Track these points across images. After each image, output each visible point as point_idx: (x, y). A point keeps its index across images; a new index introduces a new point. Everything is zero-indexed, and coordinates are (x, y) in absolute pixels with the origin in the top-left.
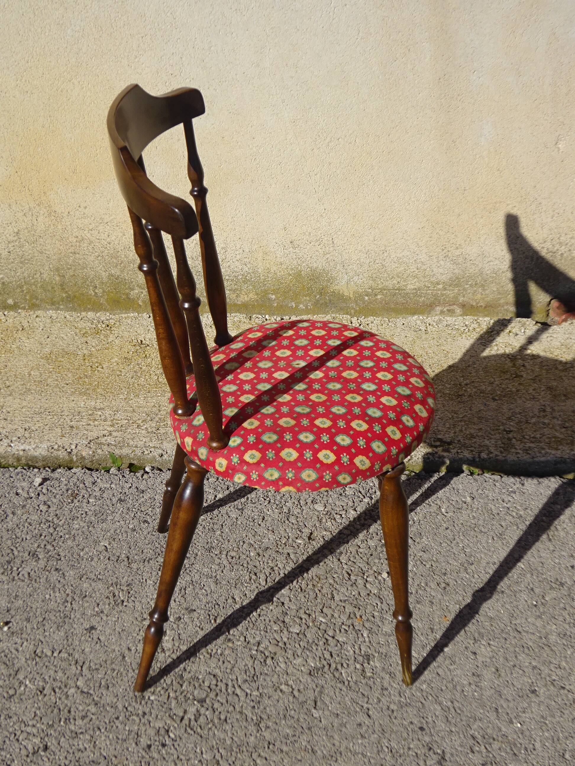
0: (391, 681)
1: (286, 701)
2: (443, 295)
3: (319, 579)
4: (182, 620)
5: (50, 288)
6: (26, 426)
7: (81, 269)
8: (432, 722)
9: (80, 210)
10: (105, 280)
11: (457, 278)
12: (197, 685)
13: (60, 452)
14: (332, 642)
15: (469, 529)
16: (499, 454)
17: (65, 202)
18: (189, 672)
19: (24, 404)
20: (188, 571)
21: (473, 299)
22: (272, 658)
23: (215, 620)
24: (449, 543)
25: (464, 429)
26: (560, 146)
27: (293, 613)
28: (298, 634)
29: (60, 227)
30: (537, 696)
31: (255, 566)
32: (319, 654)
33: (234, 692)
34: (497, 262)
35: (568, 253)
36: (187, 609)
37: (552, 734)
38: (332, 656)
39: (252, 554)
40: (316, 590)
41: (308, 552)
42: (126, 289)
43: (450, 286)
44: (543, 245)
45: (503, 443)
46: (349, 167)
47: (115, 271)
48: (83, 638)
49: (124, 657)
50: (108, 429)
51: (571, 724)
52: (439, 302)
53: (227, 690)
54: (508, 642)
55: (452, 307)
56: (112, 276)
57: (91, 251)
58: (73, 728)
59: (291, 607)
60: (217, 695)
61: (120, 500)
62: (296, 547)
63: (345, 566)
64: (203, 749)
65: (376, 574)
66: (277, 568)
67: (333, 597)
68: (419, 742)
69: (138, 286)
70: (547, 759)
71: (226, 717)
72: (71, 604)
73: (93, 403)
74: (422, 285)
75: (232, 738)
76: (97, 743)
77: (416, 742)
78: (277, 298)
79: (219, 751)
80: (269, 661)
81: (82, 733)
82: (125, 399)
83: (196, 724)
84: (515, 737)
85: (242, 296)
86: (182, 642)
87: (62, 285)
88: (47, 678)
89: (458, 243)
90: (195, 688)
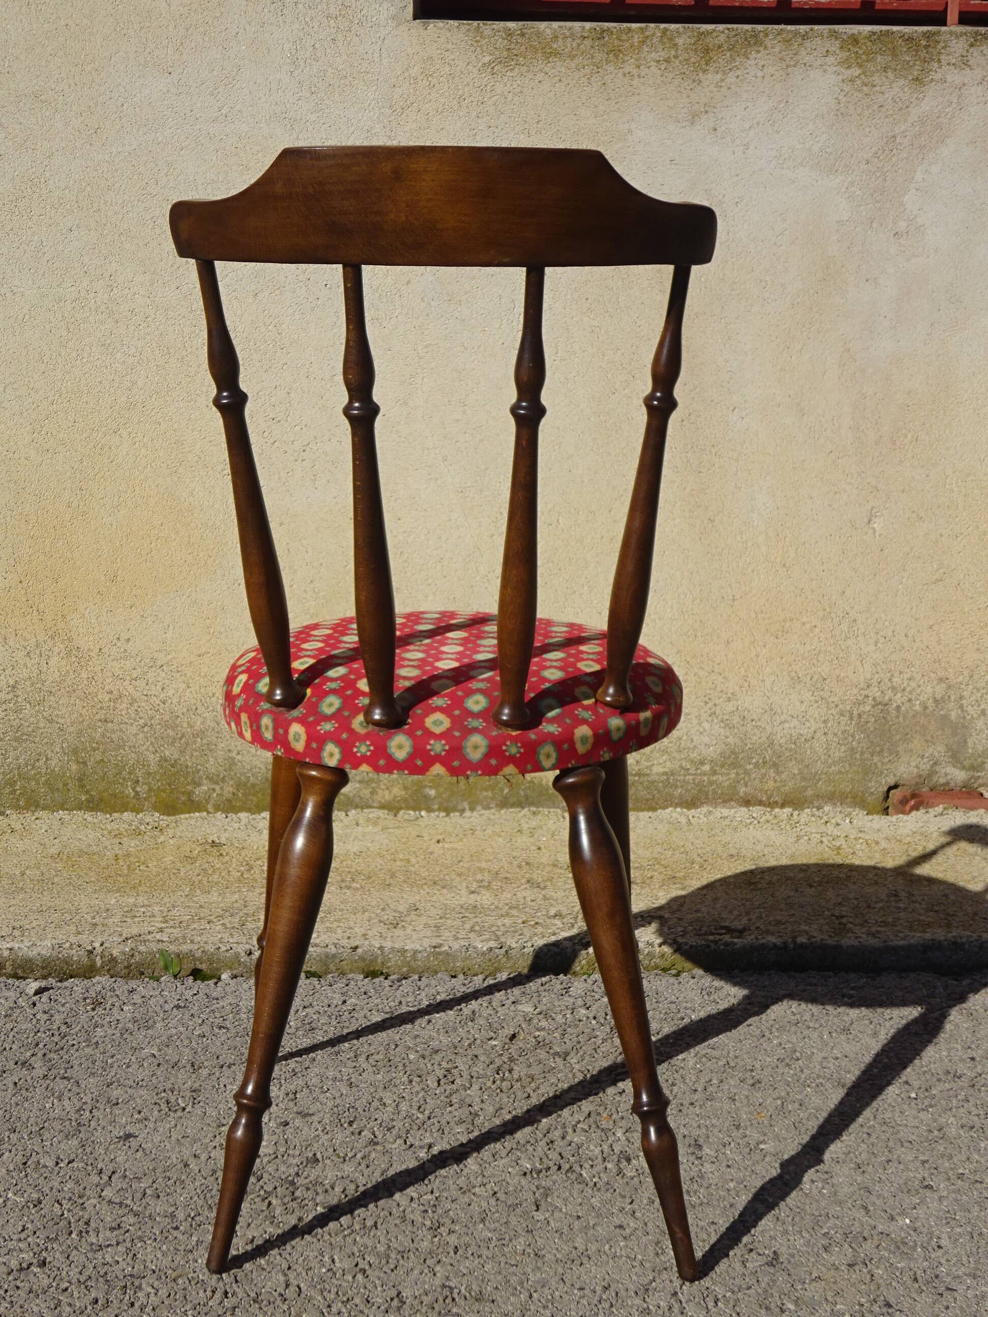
1: (484, 1205)
2: (711, 783)
3: (533, 1079)
4: (291, 1125)
5: (61, 786)
6: (17, 924)
7: (115, 749)
9: (119, 644)
10: (153, 768)
11: (733, 752)
13: (74, 951)
14: (559, 1143)
16: (827, 938)
17: (96, 630)
18: (306, 1178)
19: (13, 902)
20: (299, 1075)
21: (761, 790)
23: (350, 1125)
25: (764, 915)
26: (876, 526)
27: (489, 1113)
29: (84, 675)
30: (935, 1191)
31: (418, 1069)
32: (539, 1154)
34: (795, 722)
35: (907, 705)
36: (299, 1113)
37: (969, 1230)
38: (561, 1156)
39: (412, 1057)
40: (528, 1089)
41: (510, 1054)
42: (188, 784)
43: (722, 766)
44: (866, 692)
45: (832, 928)
46: (550, 565)
47: (170, 752)
48: (112, 1146)
49: (186, 1165)
50: (157, 925)
52: (707, 798)
54: (873, 1137)
56: (166, 760)
57: (133, 716)
58: (94, 1241)
61: (178, 1007)
62: (489, 1049)
63: (576, 1066)
64: (336, 1257)
69: (207, 777)
70: (965, 1257)
72: (91, 1112)
73: (131, 900)
74: (676, 765)
75: (388, 1245)
76: (139, 1256)
78: (439, 795)
79: (364, 1259)
81: (109, 1246)
82: (186, 896)
84: (903, 1234)
85: (380, 792)
87: (80, 780)
88: (46, 1190)
89: (730, 691)
90: (317, 1194)
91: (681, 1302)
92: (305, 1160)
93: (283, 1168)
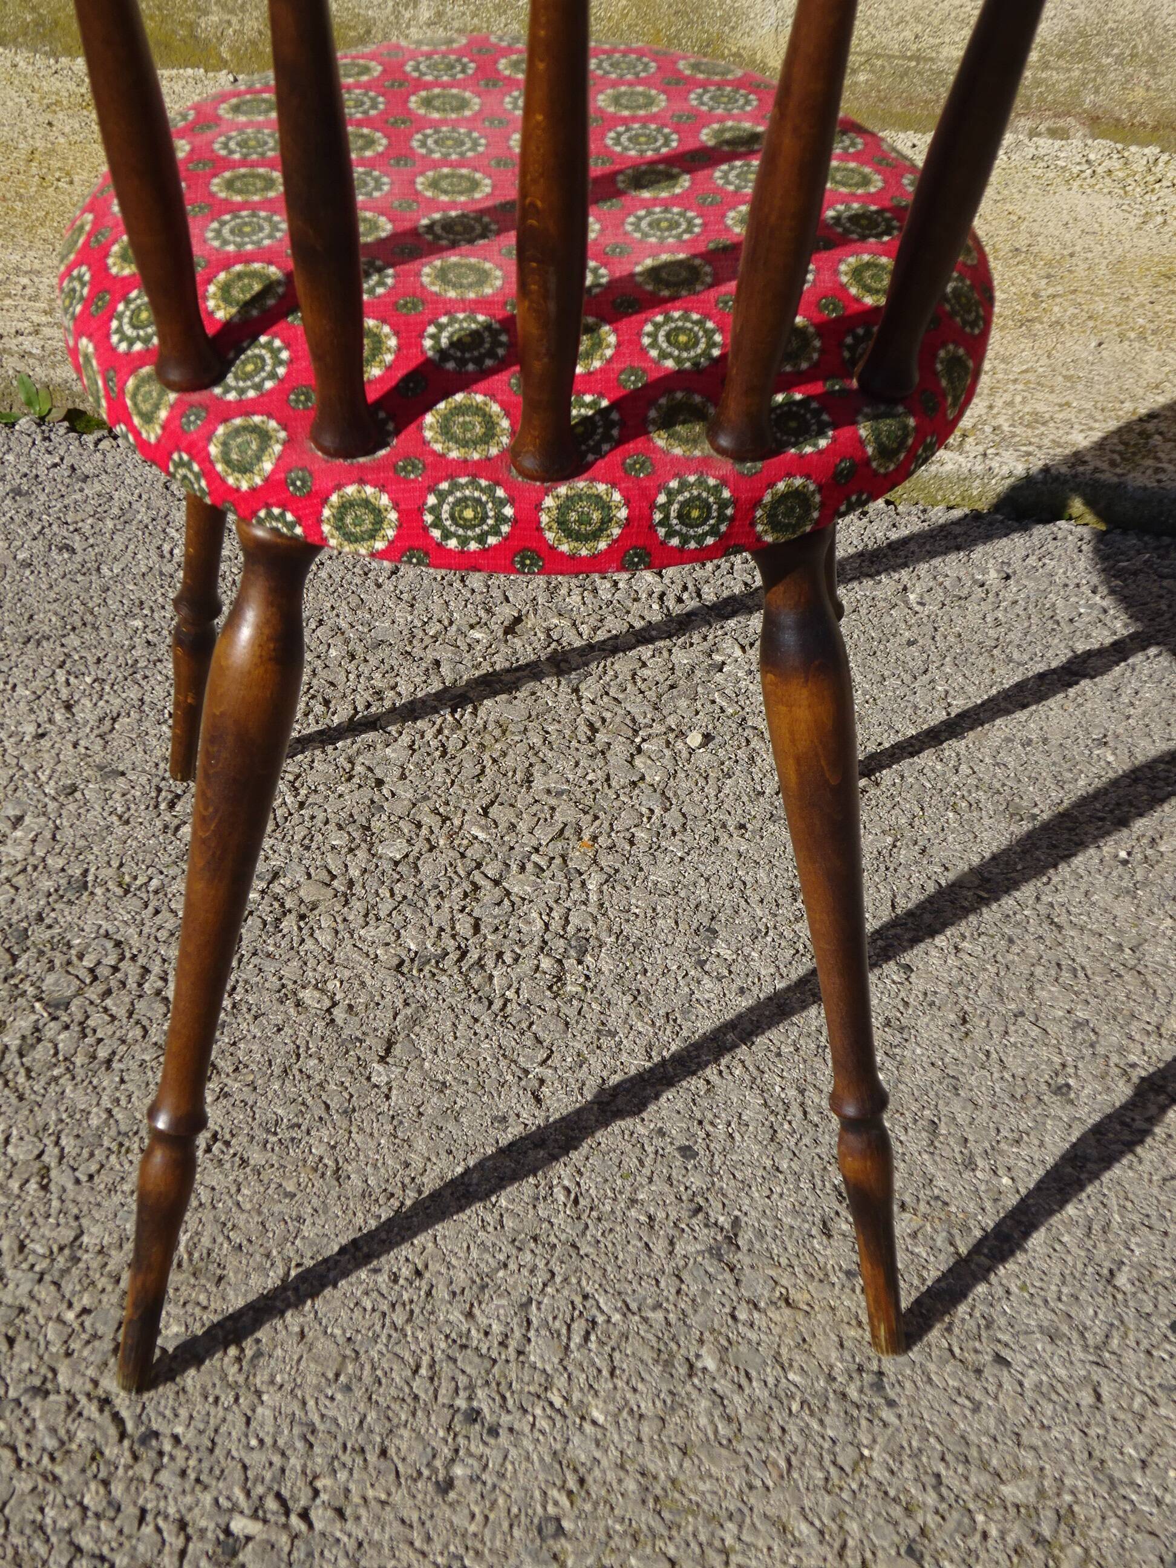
0: (632, 1013)
1: (303, 1033)
3: (504, 732)
4: (78, 795)
8: (722, 1137)
11: (1081, 34)
12: (57, 963)
14: (489, 893)
15: (976, 650)
16: (1105, 466)
18: (50, 927)
20: (138, 676)
21: (1121, 102)
22: (302, 917)
23: (172, 805)
24: (907, 678)
25: (1018, 399)
27: (400, 807)
28: (396, 863)
30: (1071, 1102)
31: (332, 684)
32: (441, 919)
33: (158, 993)
36: (101, 768)
37: (1090, 1212)
38: (476, 928)
40: (486, 757)
41: (493, 665)
45: (1122, 443)
51: (1155, 1191)
53: (140, 985)
54: (1015, 949)
55: (1061, 123)
59: (400, 792)
60: (108, 992)
61: (16, 492)
62: (465, 647)
63: (588, 708)
64: (15, 1132)
65: (671, 736)
66: (392, 694)
67: (529, 781)
68: (666, 1188)
70: (1057, 1280)
71: (114, 1053)
73: (15, 258)
75: (109, 1111)
77: (659, 1185)
79: (57, 1143)
80: (289, 924)
83: (17, 1062)
84: (972, 1207)
86: (58, 848)
90: (51, 969)
91: (529, 1322)
92: (63, 882)
93: (20, 901)
